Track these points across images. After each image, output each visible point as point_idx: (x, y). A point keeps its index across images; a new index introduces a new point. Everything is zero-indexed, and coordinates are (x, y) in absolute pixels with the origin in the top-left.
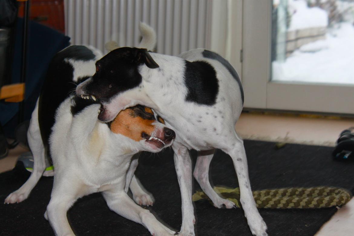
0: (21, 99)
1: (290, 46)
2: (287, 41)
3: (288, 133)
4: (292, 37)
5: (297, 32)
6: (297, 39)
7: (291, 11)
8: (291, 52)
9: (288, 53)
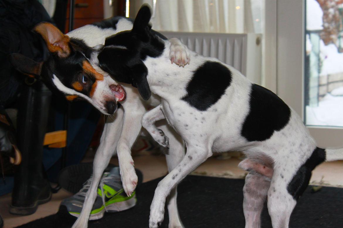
0: (64, 145)
1: (323, 90)
2: (319, 85)
3: (323, 177)
4: (324, 81)
5: (329, 76)
6: (328, 84)
7: (322, 56)
8: (323, 96)
9: (320, 96)
